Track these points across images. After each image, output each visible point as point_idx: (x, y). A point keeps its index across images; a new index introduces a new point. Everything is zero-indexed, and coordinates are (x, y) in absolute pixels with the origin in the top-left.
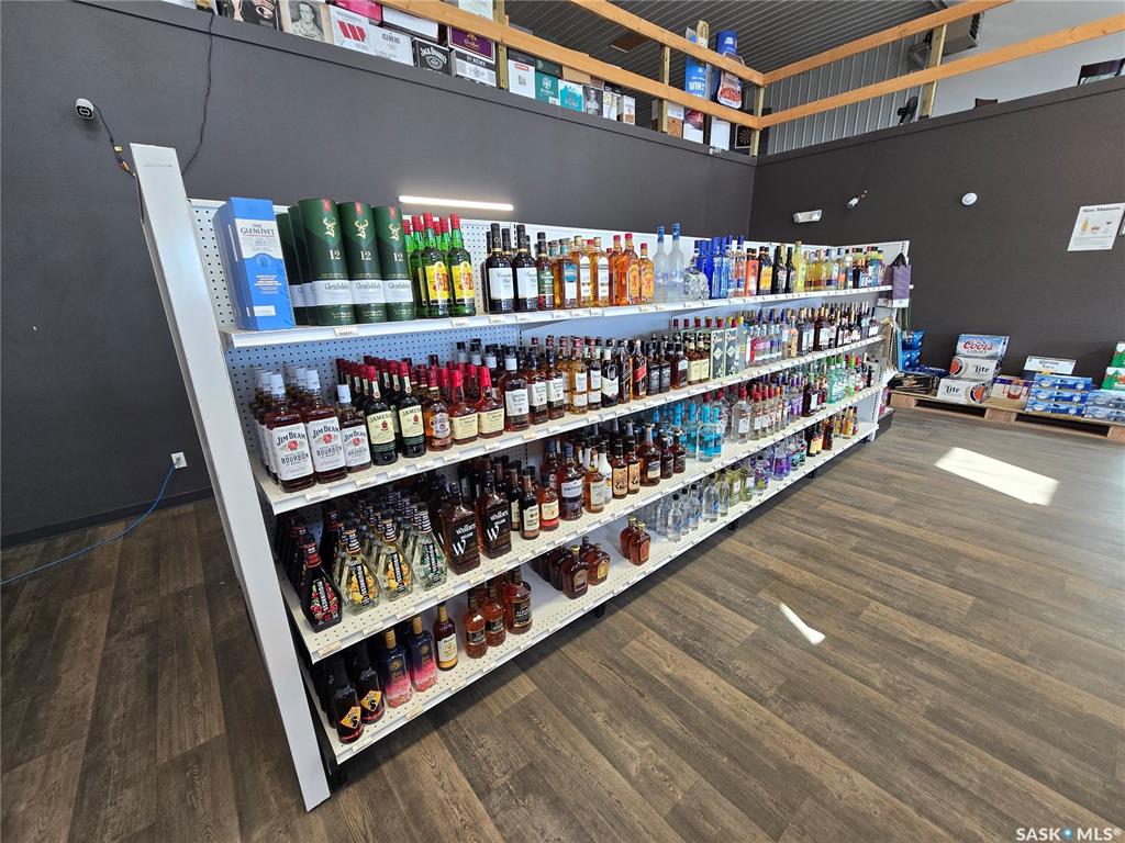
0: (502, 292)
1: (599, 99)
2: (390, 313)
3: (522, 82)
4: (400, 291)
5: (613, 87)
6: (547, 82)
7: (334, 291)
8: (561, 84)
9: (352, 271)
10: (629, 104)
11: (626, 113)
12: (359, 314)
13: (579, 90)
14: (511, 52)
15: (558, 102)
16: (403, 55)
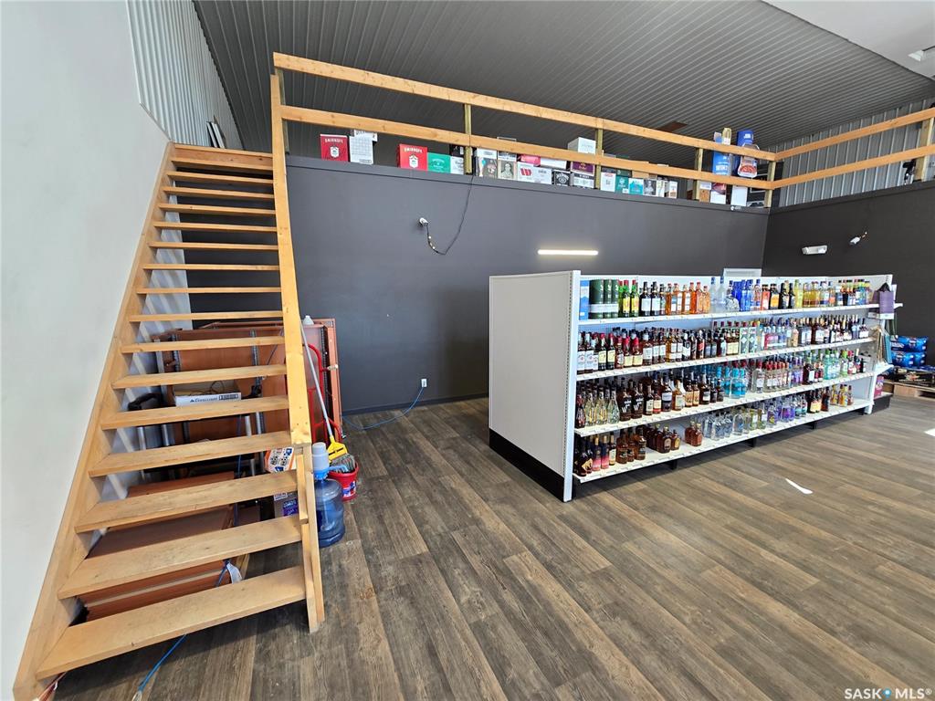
0: (646, 308)
1: (654, 185)
3: (608, 183)
4: (615, 308)
5: (663, 177)
6: (622, 181)
7: (599, 308)
8: (631, 180)
9: (605, 301)
10: (673, 186)
11: (671, 191)
12: (604, 316)
13: (641, 182)
14: (604, 169)
15: (627, 191)
16: (547, 179)
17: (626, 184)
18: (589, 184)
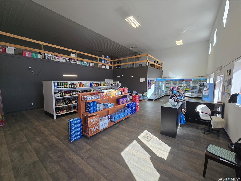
0: (71, 86)
1: (89, 64)
2: (63, 88)
3: (79, 63)
4: (63, 86)
5: (91, 62)
6: (82, 62)
7: (59, 86)
8: (84, 63)
11: (93, 65)
13: (87, 63)
14: (78, 60)
15: (84, 64)
16: (64, 61)
17: (83, 63)
18: (75, 63)
